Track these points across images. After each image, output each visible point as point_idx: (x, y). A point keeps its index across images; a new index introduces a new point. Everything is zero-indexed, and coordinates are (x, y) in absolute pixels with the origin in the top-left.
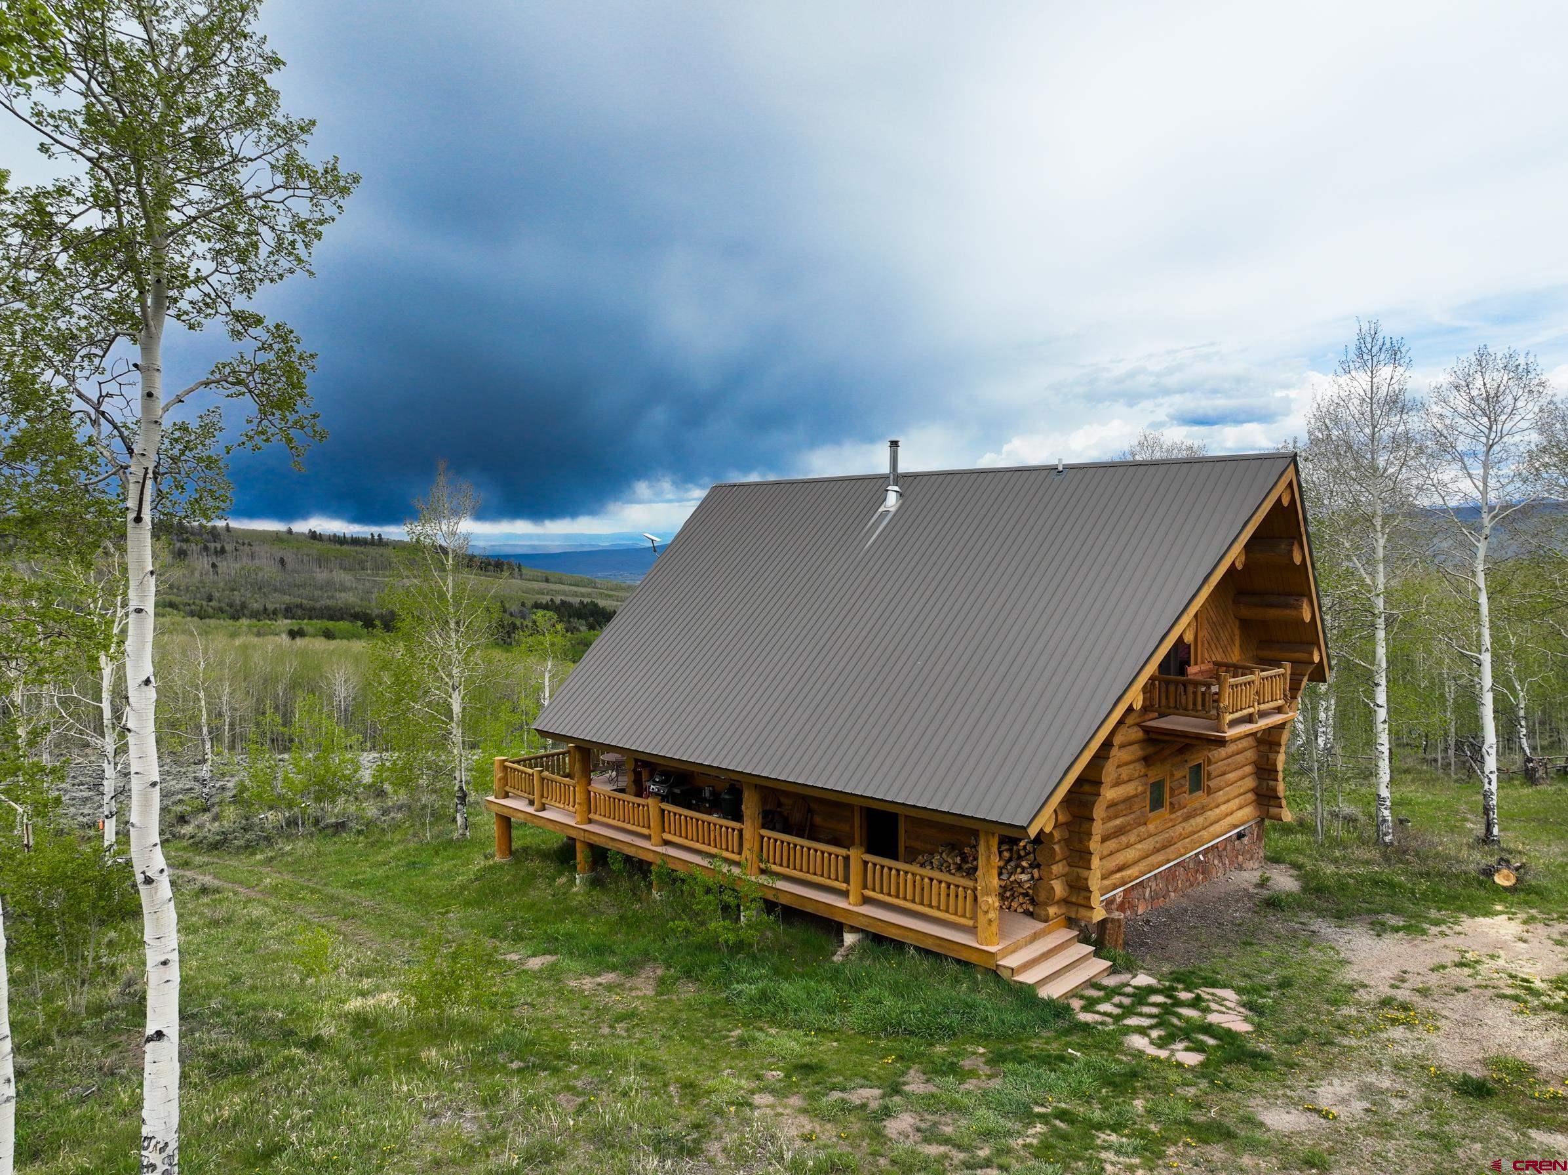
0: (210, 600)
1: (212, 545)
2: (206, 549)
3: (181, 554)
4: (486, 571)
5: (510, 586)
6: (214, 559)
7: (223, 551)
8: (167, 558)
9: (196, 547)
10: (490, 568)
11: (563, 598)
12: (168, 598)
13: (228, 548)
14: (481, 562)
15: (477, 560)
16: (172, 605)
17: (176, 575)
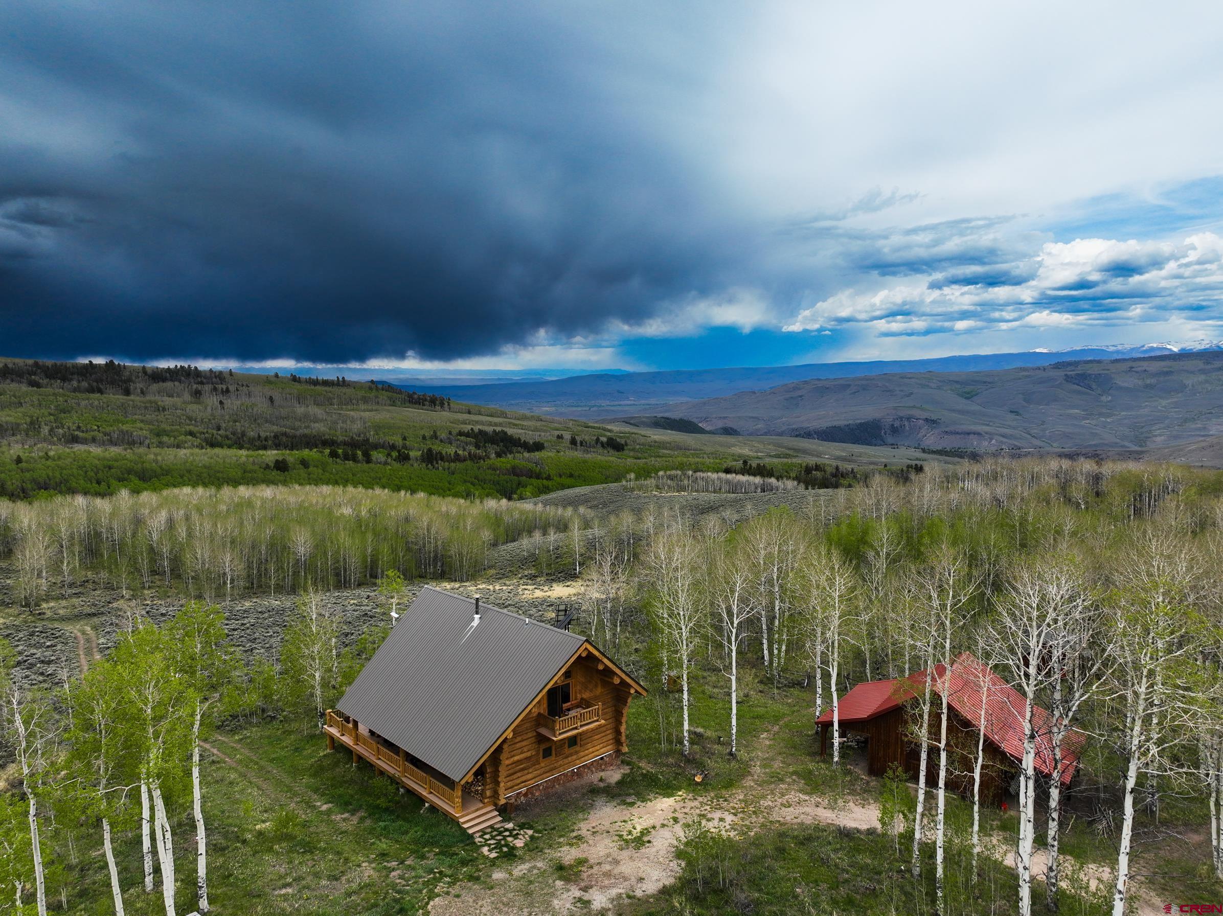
0: (219, 429)
1: (219, 386)
2: (215, 389)
3: (197, 394)
4: (424, 405)
5: (440, 418)
6: (221, 397)
7: (228, 391)
8: (187, 397)
9: (208, 388)
10: (427, 403)
11: (481, 427)
12: (188, 428)
13: (232, 388)
14: (419, 398)
15: (416, 396)
16: (191, 434)
17: (194, 409)
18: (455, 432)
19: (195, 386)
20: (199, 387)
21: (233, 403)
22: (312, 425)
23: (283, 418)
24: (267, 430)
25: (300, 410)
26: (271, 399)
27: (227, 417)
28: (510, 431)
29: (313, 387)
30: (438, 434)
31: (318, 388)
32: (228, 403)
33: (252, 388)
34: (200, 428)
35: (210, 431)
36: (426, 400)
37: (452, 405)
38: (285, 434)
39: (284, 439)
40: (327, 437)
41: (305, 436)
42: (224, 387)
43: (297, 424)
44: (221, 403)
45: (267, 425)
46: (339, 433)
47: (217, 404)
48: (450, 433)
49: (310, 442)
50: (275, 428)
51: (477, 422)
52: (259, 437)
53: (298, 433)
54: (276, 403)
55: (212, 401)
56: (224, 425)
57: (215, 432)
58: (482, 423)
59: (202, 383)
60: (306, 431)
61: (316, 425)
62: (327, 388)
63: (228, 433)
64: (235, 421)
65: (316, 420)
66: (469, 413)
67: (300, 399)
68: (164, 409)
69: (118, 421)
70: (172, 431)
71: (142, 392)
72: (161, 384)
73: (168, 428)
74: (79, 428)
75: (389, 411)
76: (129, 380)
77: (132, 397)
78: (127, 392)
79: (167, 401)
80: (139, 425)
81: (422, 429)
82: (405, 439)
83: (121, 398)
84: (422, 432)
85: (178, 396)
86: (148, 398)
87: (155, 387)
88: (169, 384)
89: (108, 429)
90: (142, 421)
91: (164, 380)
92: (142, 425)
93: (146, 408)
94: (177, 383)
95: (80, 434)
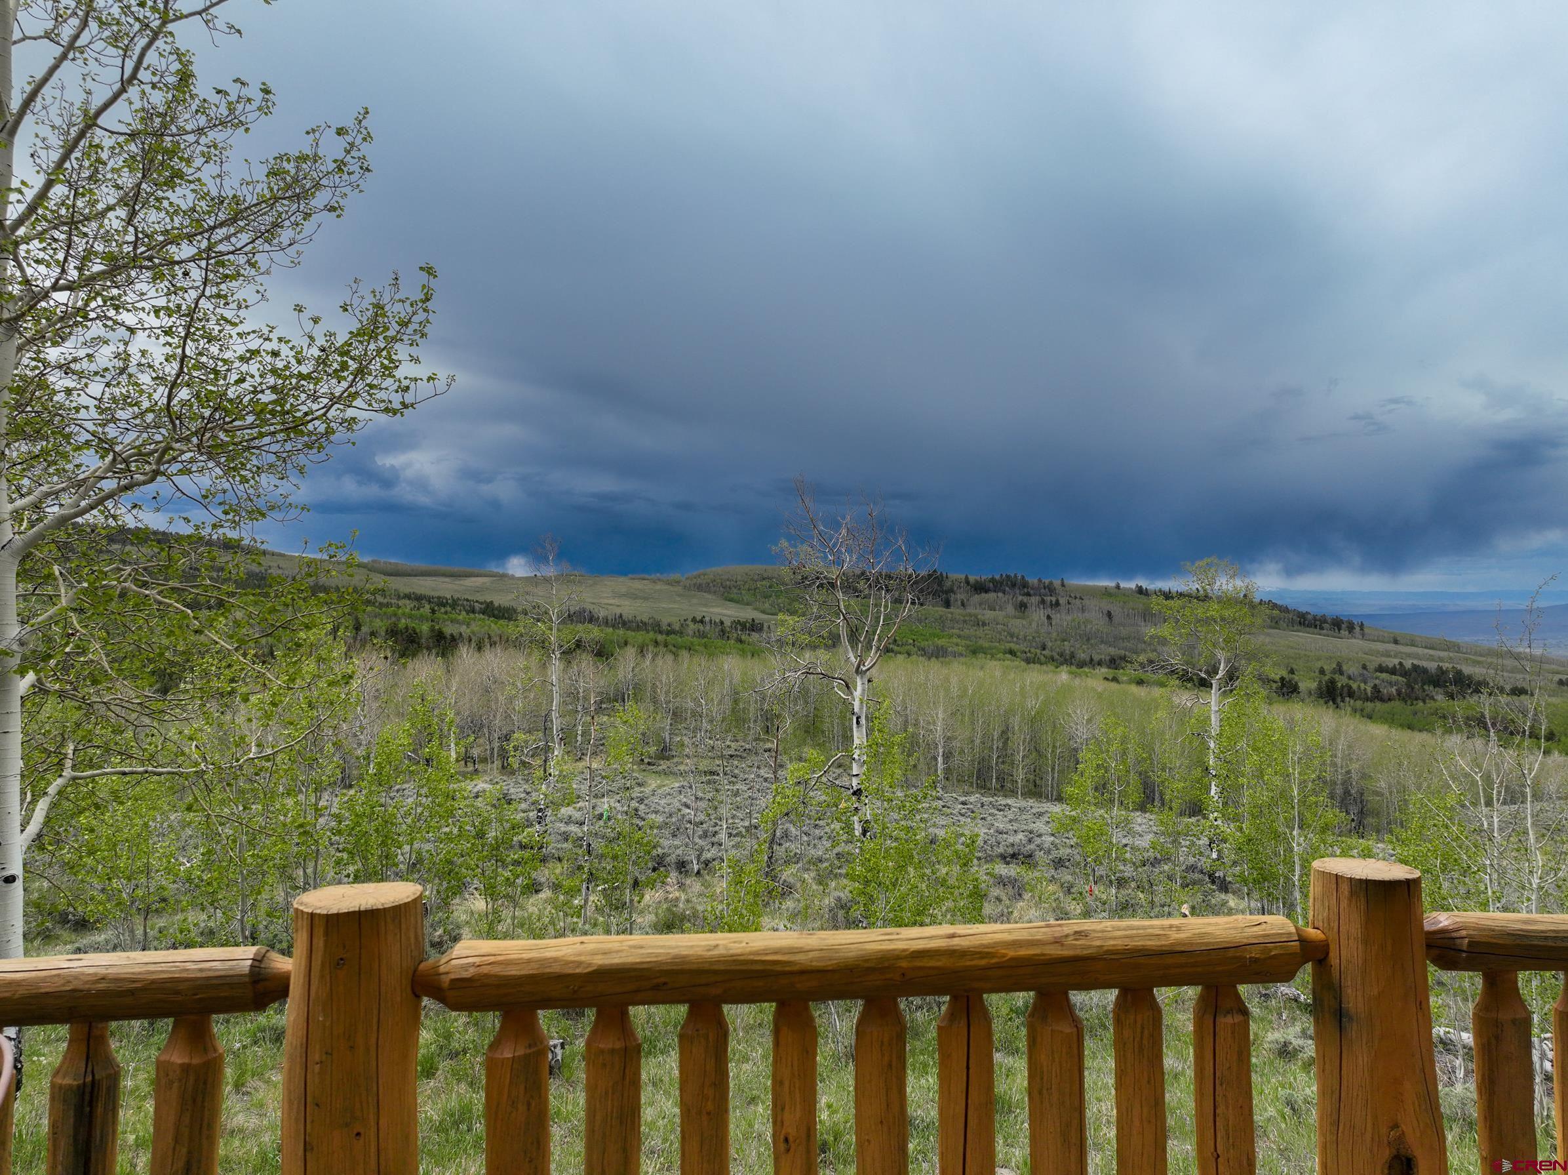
0: (1044, 649)
1: (1048, 599)
2: (1043, 602)
3: (1023, 606)
5: (1348, 648)
6: (1049, 611)
7: (1057, 604)
8: (1010, 609)
9: (1034, 600)
12: (1008, 646)
14: (1315, 620)
15: (1309, 617)
17: (1017, 625)
18: (1371, 667)
19: (1020, 598)
20: (1025, 599)
21: (1062, 619)
23: (1124, 639)
24: (1104, 652)
25: (1146, 630)
26: (1109, 614)
27: (1054, 635)
28: (1467, 670)
29: (1164, 600)
30: (1345, 668)
32: (1056, 618)
33: (1086, 602)
34: (1022, 647)
35: (1033, 650)
36: (1325, 623)
37: (1366, 630)
38: (1123, 658)
42: (1054, 599)
44: (1049, 617)
45: (1102, 646)
47: (1044, 618)
48: (1364, 667)
50: (1113, 651)
52: (1092, 660)
54: (1116, 620)
55: (1038, 615)
56: (1049, 644)
57: (1038, 651)
59: (1028, 594)
62: (1183, 602)
63: (1055, 654)
64: (1064, 640)
66: (1396, 642)
67: (1146, 616)
68: (984, 624)
69: (934, 635)
70: (991, 648)
71: (963, 604)
72: (983, 595)
73: (986, 645)
76: (951, 590)
77: (952, 610)
78: (947, 604)
79: (989, 615)
80: (955, 640)
81: (1319, 659)
82: (1292, 672)
83: (941, 610)
84: (1319, 665)
85: (1001, 609)
86: (968, 611)
89: (924, 644)
90: (959, 636)
93: (965, 621)
95: (896, 648)
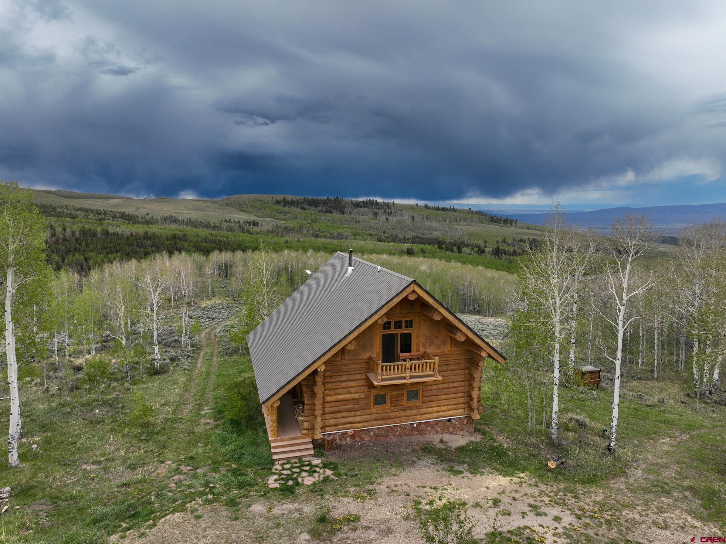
0: (385, 233)
1: (387, 210)
2: (385, 212)
3: (376, 214)
4: (500, 223)
5: (509, 231)
6: (387, 216)
7: (391, 213)
8: (371, 215)
9: (381, 211)
10: (502, 222)
11: (534, 237)
12: (369, 232)
13: (393, 211)
14: (497, 219)
15: (495, 218)
16: (371, 235)
17: (373, 222)
18: (517, 240)
19: (375, 210)
20: (377, 211)
21: (393, 219)
22: (434, 233)
23: (418, 229)
24: (410, 234)
25: (428, 224)
26: (413, 218)
27: (389, 227)
29: (436, 211)
30: (507, 240)
31: (439, 212)
32: (390, 219)
33: (403, 212)
34: (375, 233)
35: (380, 234)
36: (501, 220)
37: (517, 224)
38: (418, 237)
39: (417, 240)
40: (441, 239)
41: (429, 238)
42: (389, 211)
43: (426, 232)
44: (387, 219)
45: (409, 232)
46: (448, 237)
47: (385, 219)
48: (514, 240)
49: (430, 241)
50: (414, 234)
51: (533, 234)
52: (405, 238)
53: (425, 237)
54: (416, 220)
55: (382, 218)
56: (387, 231)
57: (382, 234)
58: (536, 235)
59: (378, 209)
60: (430, 236)
61: (436, 233)
62: (444, 212)
63: (389, 235)
64: (393, 229)
65: (436, 230)
66: (528, 229)
67: (428, 218)
68: (359, 222)
69: (338, 227)
70: (362, 233)
71: (350, 213)
72: (359, 209)
73: (360, 231)
74: (320, 230)
75: (478, 226)
76: (344, 207)
77: (345, 215)
78: (343, 213)
79: (361, 218)
80: (346, 230)
81: (497, 237)
82: (486, 242)
83: (340, 216)
84: (497, 239)
85: (366, 215)
86: (352, 216)
87: (356, 210)
88: (363, 209)
89: (332, 231)
90: (348, 228)
91: (361, 207)
92: (348, 230)
93: (351, 221)
94: (366, 209)
95: (320, 233)
